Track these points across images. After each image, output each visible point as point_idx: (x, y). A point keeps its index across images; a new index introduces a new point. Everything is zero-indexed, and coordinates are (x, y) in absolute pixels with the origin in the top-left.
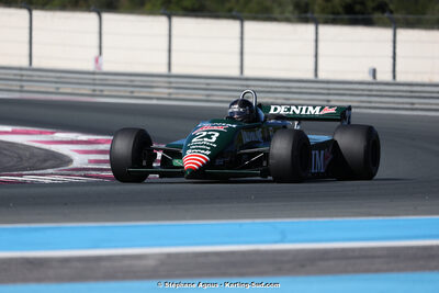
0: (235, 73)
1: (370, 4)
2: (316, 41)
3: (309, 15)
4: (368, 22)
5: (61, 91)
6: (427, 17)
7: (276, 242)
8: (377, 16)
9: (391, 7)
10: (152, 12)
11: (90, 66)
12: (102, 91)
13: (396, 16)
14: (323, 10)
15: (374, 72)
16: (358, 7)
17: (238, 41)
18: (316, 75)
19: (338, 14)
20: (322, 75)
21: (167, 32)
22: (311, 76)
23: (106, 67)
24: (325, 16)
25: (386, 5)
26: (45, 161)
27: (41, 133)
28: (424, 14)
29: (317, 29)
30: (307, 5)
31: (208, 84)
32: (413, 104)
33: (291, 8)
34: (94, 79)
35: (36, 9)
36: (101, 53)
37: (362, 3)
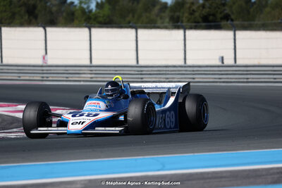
0: (134, 63)
1: (219, 16)
2: (185, 40)
3: (179, 24)
4: (217, 27)
5: (22, 78)
6: (256, 22)
7: (159, 170)
8: (223, 23)
9: (233, 17)
10: (79, 26)
11: (40, 62)
12: (47, 77)
13: (235, 22)
14: (188, 21)
15: (222, 58)
16: (211, 18)
17: (135, 42)
18: (185, 62)
19: (198, 22)
20: (189, 62)
21: (88, 38)
22: (182, 63)
23: (50, 62)
24: (190, 24)
25: (229, 15)
26: (12, 123)
27: (9, 106)
28: (254, 20)
29: (185, 32)
30: (178, 18)
31: (116, 71)
32: (248, 79)
33: (167, 20)
34: (43, 70)
35: (4, 26)
36: (46, 53)
37: (214, 15)
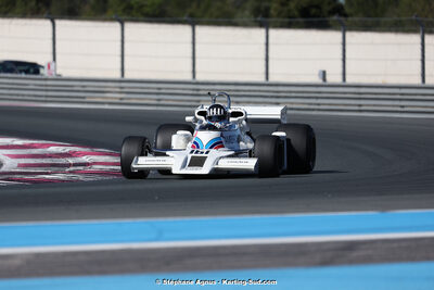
0: (189, 77)
1: (326, 8)
2: (267, 44)
3: (259, 19)
6: (383, 20)
9: (347, 10)
13: (350, 19)
14: (279, 15)
15: (324, 73)
17: (190, 46)
18: (267, 78)
20: (273, 78)
21: (119, 38)
22: (262, 79)
24: (280, 20)
29: (267, 33)
31: (159, 89)
32: (360, 105)
33: (247, 13)
34: (46, 86)
36: (54, 59)
37: (318, 7)
